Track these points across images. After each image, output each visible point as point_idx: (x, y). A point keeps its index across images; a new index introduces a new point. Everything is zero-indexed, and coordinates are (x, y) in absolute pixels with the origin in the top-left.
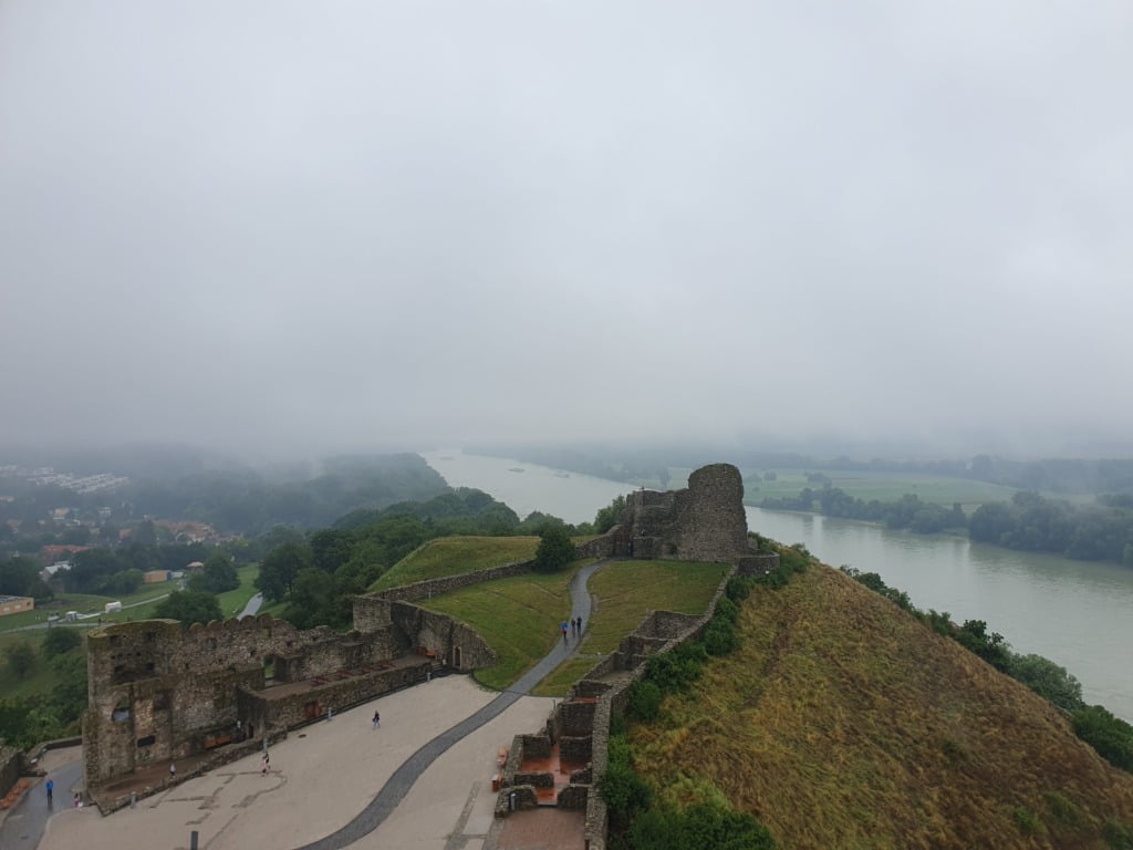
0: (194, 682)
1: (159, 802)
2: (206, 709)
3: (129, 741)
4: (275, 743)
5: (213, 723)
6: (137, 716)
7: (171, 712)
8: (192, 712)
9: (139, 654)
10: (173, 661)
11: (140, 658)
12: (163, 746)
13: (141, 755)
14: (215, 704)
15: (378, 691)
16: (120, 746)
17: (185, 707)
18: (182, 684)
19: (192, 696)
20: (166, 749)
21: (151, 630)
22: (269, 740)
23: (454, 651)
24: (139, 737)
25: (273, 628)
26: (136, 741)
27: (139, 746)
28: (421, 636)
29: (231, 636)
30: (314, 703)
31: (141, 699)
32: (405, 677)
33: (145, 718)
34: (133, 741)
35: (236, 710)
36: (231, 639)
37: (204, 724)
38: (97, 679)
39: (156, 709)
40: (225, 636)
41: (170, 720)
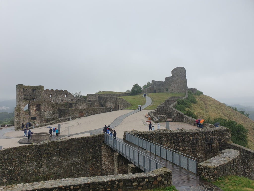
0: (47, 104)
1: (41, 128)
2: (50, 113)
3: (29, 118)
4: (73, 120)
5: (52, 118)
6: (31, 110)
7: (41, 112)
8: (46, 113)
9: (30, 95)
10: (41, 97)
11: (31, 97)
12: (38, 121)
13: (32, 122)
14: (52, 112)
15: (99, 112)
16: (26, 119)
17: (44, 111)
18: (43, 104)
19: (46, 108)
20: (39, 123)
21: (34, 88)
22: (71, 118)
23: (117, 105)
24: (32, 116)
25: (68, 95)
26: (31, 117)
27: (32, 119)
28: (106, 104)
29: (56, 95)
30: (82, 112)
31: (33, 105)
32: (105, 110)
33: (33, 112)
34: (30, 118)
35: (58, 115)
36: (57, 96)
37: (49, 117)
38: (20, 97)
39: (36, 110)
40: (55, 94)
41: (40, 114)
